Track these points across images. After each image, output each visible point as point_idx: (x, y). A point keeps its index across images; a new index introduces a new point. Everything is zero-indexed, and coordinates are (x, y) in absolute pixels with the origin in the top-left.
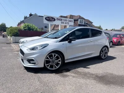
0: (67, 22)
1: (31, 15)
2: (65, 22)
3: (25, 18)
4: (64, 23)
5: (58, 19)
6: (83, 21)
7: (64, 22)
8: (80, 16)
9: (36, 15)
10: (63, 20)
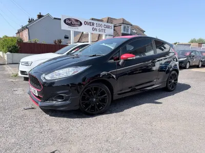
0: (103, 28)
1: (40, 16)
2: (98, 28)
3: (31, 21)
4: (98, 30)
5: (86, 23)
6: (130, 27)
7: (96, 28)
8: (124, 20)
9: (48, 16)
10: (95, 25)
